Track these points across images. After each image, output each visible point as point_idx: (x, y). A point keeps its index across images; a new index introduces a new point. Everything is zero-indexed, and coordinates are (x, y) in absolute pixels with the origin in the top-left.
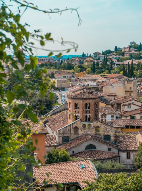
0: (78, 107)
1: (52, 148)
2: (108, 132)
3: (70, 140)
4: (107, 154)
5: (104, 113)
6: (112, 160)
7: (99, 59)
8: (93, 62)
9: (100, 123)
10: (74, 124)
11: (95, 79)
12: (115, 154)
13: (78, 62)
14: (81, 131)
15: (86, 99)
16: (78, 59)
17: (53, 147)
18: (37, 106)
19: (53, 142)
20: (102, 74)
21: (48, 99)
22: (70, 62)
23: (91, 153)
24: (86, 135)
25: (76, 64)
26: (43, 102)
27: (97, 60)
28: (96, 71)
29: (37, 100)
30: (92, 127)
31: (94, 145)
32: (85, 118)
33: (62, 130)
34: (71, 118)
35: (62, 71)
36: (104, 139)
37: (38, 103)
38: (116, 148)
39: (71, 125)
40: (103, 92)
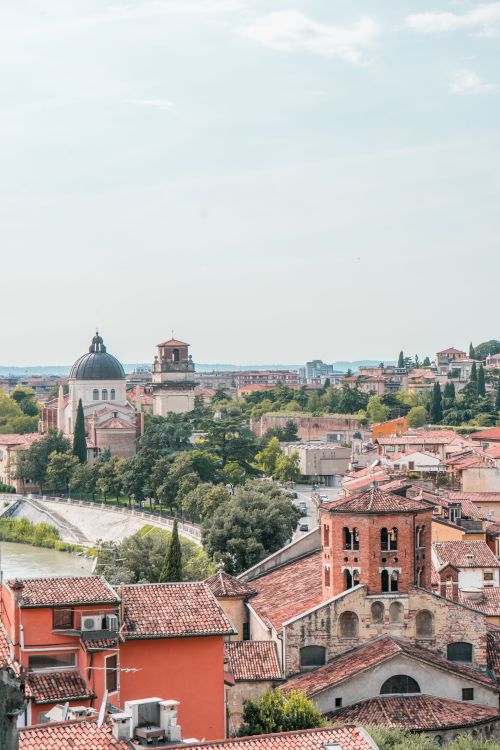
0: (356, 544)
1: (265, 688)
2: (462, 630)
3: (327, 659)
4: (459, 710)
5: (450, 565)
6: (474, 734)
7: (456, 374)
8: (432, 384)
9: (434, 600)
10: (343, 603)
11: (438, 444)
12: (489, 710)
13: (382, 385)
14: (368, 626)
15: (382, 514)
16: (383, 374)
17: (268, 685)
18: (230, 538)
19: (266, 666)
20: (464, 426)
21: (267, 515)
22: (352, 386)
23: (402, 705)
24: (385, 643)
25: (372, 393)
26: (249, 528)
27: (450, 375)
28: (446, 415)
29: (227, 520)
30: (407, 612)
31: (410, 678)
32: (379, 580)
33: (300, 624)
34: (331, 581)
35: (326, 415)
36: (451, 656)
37: (234, 531)
38: (490, 689)
39: (332, 607)
40: (464, 488)
